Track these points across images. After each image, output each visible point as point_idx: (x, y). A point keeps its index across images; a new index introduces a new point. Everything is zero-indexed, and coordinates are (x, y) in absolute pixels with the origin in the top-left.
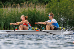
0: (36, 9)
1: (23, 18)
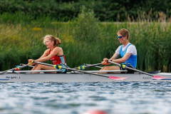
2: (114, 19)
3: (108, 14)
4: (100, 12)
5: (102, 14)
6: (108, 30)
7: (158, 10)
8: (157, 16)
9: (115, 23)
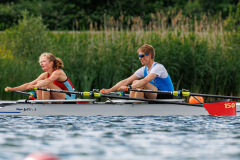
0: (196, 32)
1: (47, 62)
2: (69, 26)
3: (60, 20)
4: (50, 18)
5: (52, 20)
6: (61, 41)
7: (132, 15)
8: (129, 23)
9: (71, 32)
